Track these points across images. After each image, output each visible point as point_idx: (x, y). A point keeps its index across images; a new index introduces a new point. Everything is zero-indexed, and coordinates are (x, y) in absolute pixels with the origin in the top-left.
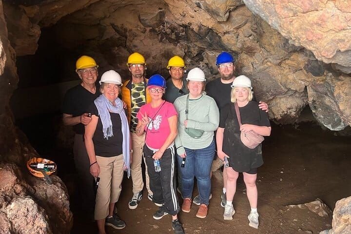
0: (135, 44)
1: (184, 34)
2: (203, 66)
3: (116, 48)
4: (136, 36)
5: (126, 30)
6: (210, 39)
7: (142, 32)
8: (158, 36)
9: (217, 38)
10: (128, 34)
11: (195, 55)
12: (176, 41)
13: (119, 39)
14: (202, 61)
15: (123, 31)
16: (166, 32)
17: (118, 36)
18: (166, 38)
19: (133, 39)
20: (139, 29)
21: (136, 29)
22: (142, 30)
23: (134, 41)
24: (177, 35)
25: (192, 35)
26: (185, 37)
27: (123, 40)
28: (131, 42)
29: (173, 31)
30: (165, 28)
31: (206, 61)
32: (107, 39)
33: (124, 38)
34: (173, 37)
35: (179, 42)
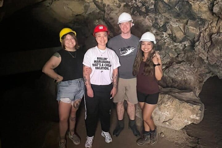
0: (111, 16)
1: (153, 7)
2: (166, 36)
3: (97, 21)
4: (112, 10)
5: (104, 5)
6: (180, 9)
7: (118, 7)
8: (131, 10)
9: (187, 7)
10: (106, 8)
11: (161, 26)
12: (146, 13)
13: (99, 13)
14: (165, 32)
15: (102, 6)
16: (138, 6)
17: (98, 11)
18: (137, 12)
19: (110, 13)
20: (115, 4)
21: (113, 4)
22: (118, 5)
23: (111, 14)
24: (147, 8)
25: (162, 6)
26: (153, 11)
27: (103, 14)
28: (109, 15)
29: (143, 5)
30: (137, 2)
31: (169, 32)
32: (90, 13)
33: (103, 13)
34: (143, 10)
35: (148, 15)
